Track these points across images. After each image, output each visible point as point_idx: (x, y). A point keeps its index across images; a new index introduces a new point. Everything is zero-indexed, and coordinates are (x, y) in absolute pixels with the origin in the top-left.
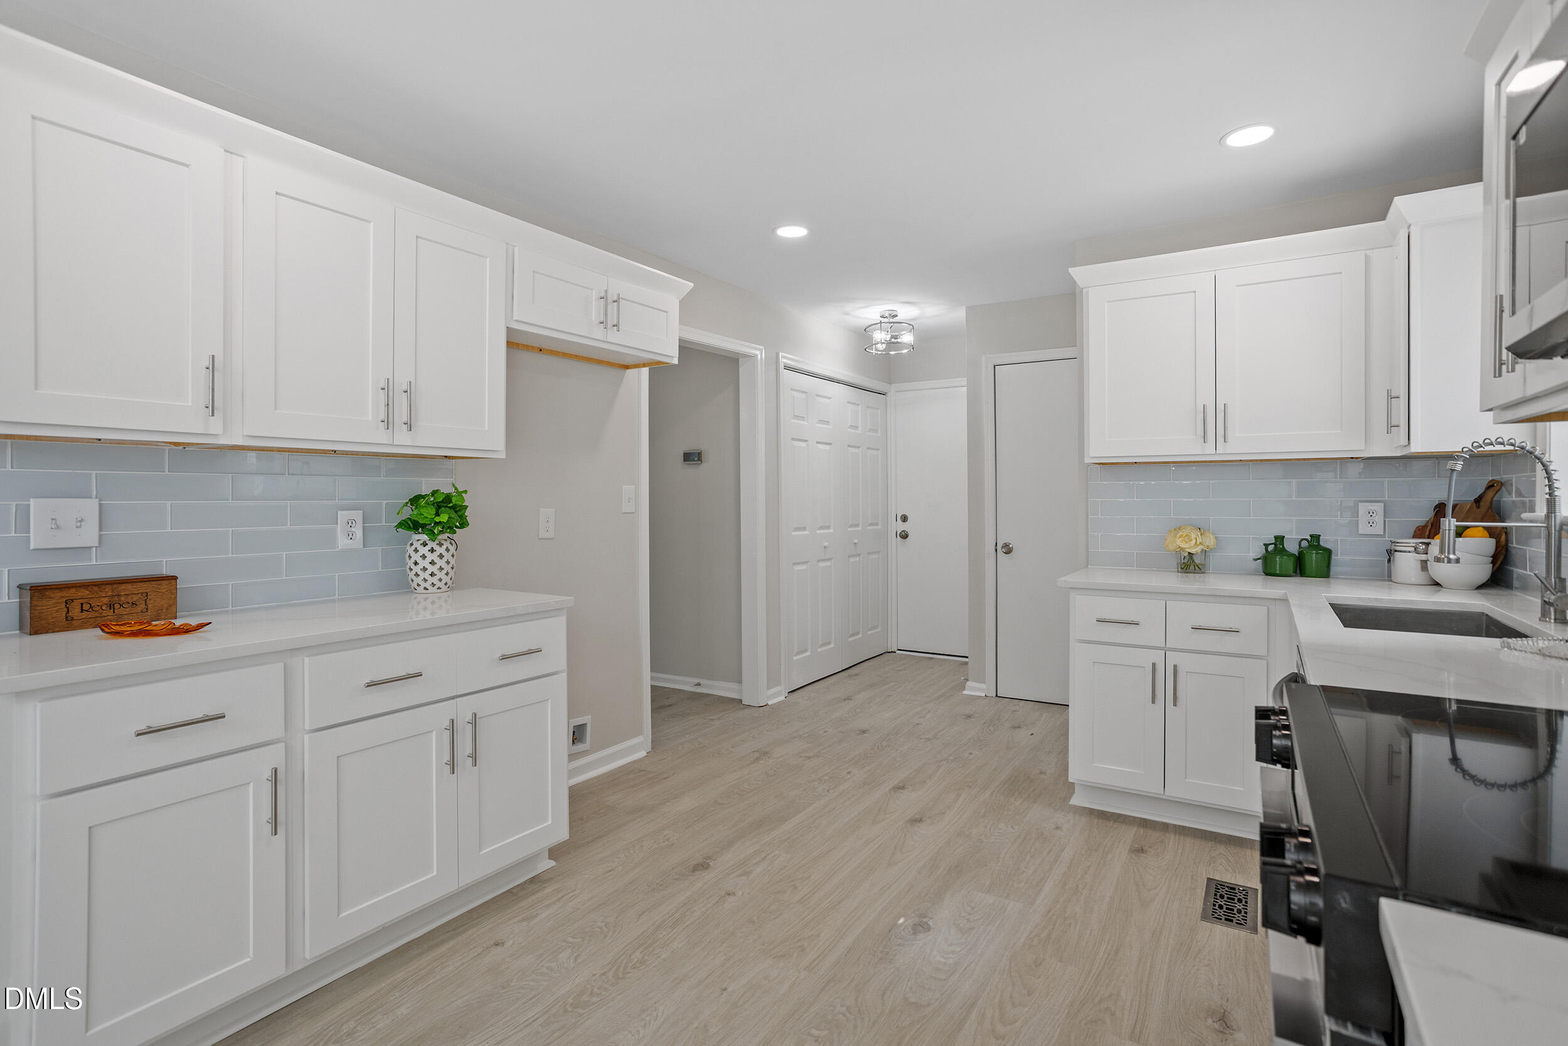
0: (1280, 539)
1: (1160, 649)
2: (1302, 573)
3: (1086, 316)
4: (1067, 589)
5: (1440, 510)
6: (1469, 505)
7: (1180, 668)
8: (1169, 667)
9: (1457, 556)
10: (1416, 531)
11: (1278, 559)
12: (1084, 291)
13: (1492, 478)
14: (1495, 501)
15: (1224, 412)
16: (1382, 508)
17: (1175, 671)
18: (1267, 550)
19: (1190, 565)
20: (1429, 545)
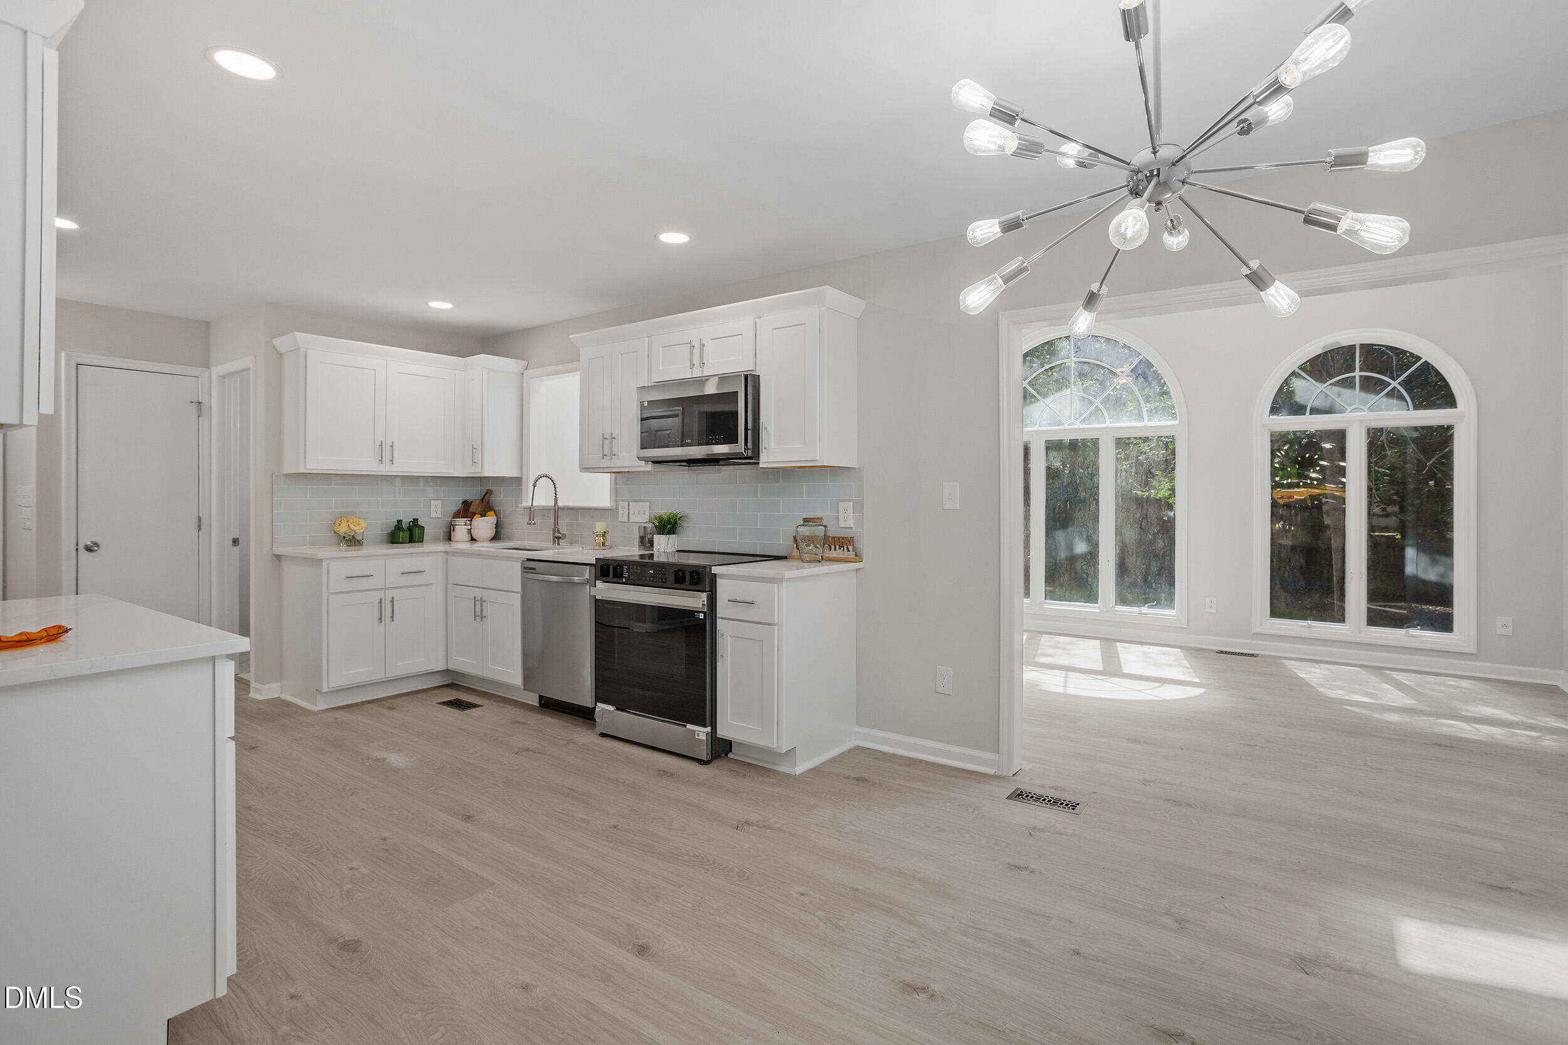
0: (399, 521)
1: (381, 589)
2: (411, 540)
3: (304, 369)
4: (321, 560)
5: (466, 504)
6: (478, 501)
7: (395, 599)
8: (389, 599)
9: (484, 525)
10: (454, 515)
11: (401, 533)
12: (302, 350)
13: (488, 488)
14: (489, 500)
15: (392, 446)
16: (441, 504)
17: (392, 601)
18: (394, 529)
19: (352, 541)
20: (471, 521)
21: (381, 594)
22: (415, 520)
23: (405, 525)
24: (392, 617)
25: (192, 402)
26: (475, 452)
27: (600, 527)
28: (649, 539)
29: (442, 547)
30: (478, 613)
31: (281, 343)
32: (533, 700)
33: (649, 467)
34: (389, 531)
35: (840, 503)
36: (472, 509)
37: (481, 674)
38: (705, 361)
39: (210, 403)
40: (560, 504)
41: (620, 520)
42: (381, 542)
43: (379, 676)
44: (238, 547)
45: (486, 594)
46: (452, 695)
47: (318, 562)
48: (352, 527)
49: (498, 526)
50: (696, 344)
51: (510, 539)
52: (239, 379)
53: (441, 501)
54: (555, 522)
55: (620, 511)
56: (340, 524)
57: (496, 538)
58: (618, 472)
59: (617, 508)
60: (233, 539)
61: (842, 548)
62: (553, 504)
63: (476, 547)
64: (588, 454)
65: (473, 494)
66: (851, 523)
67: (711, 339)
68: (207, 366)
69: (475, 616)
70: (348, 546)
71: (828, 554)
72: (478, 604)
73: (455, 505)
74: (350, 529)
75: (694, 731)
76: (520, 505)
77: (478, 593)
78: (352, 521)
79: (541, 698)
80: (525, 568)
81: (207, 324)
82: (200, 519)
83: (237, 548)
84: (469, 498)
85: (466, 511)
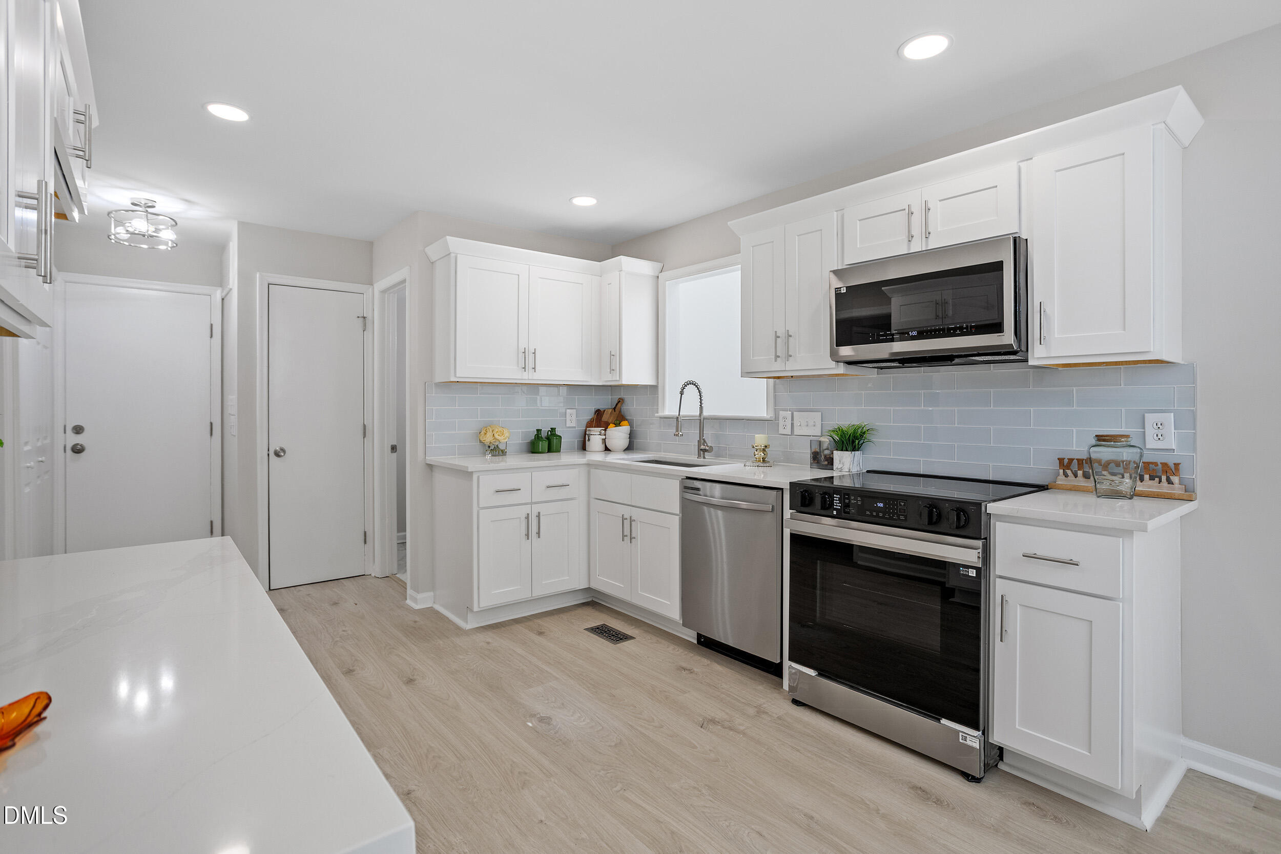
0: (539, 431)
1: (526, 504)
2: (550, 450)
3: (454, 274)
4: (471, 474)
5: (599, 413)
6: (611, 410)
7: (541, 513)
8: (535, 514)
9: (618, 435)
10: (587, 424)
11: (540, 443)
12: (452, 255)
13: (620, 397)
14: (621, 409)
15: (534, 353)
16: (575, 413)
17: (539, 516)
18: (534, 438)
19: (496, 451)
20: (605, 430)
21: (526, 509)
22: (553, 430)
23: (544, 435)
24: (539, 533)
25: (358, 317)
26: (614, 360)
27: (760, 439)
28: (825, 456)
29: (578, 459)
30: (627, 532)
31: (433, 251)
32: (690, 636)
33: (841, 369)
34: (529, 441)
35: (1146, 415)
36: (605, 418)
37: (630, 600)
38: (930, 230)
39: (373, 317)
40: (706, 413)
41: (781, 431)
42: (521, 452)
43: (526, 595)
44: (396, 453)
45: (635, 513)
46: (598, 619)
47: (468, 475)
48: (496, 436)
49: (632, 436)
50: (917, 209)
51: (643, 449)
52: (396, 294)
53: (575, 410)
54: (700, 433)
55: (781, 422)
56: (486, 434)
57: (630, 448)
58: (779, 378)
59: (777, 418)
60: (392, 446)
61: (1157, 479)
62: (698, 414)
63: (612, 458)
64: (753, 357)
65: (605, 402)
66: (1171, 442)
67: (940, 201)
68: (371, 283)
69: (624, 536)
70: (492, 456)
71: (1140, 487)
72: (627, 523)
73: (589, 416)
74: (495, 438)
75: (958, 732)
76: (656, 414)
77: (627, 512)
78: (497, 430)
79: (699, 636)
80: (686, 488)
81: (371, 244)
82: (365, 426)
83: (395, 455)
84: (601, 407)
85: (599, 420)
